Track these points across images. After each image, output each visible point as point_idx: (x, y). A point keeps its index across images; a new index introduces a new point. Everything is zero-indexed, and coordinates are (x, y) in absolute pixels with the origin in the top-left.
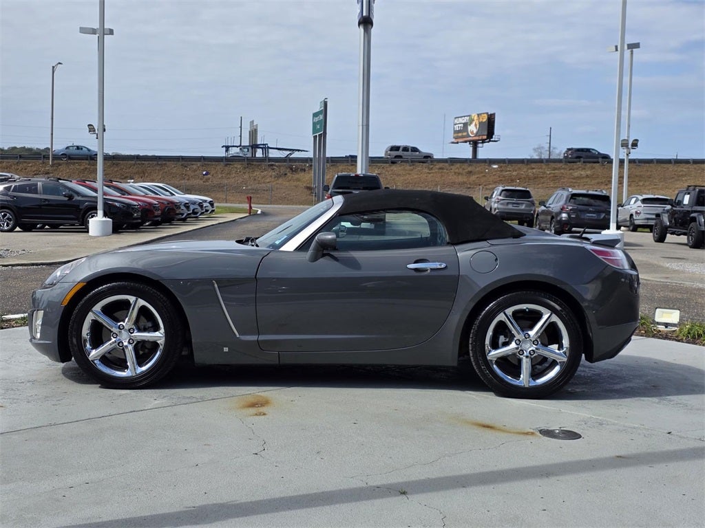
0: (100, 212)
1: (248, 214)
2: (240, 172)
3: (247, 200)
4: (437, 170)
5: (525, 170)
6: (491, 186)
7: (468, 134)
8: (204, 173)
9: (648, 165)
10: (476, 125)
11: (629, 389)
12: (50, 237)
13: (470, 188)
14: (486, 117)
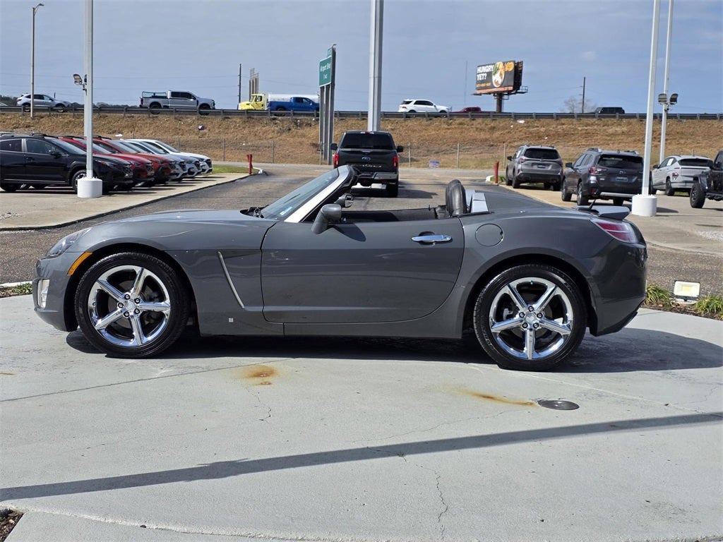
0: (89, 172)
1: (248, 174)
2: (239, 126)
3: (247, 158)
4: (457, 126)
5: (554, 126)
6: (516, 144)
7: (492, 84)
8: (200, 127)
9: (690, 120)
10: (501, 74)
11: (635, 363)
12: (36, 199)
13: (492, 145)
14: (513, 66)
